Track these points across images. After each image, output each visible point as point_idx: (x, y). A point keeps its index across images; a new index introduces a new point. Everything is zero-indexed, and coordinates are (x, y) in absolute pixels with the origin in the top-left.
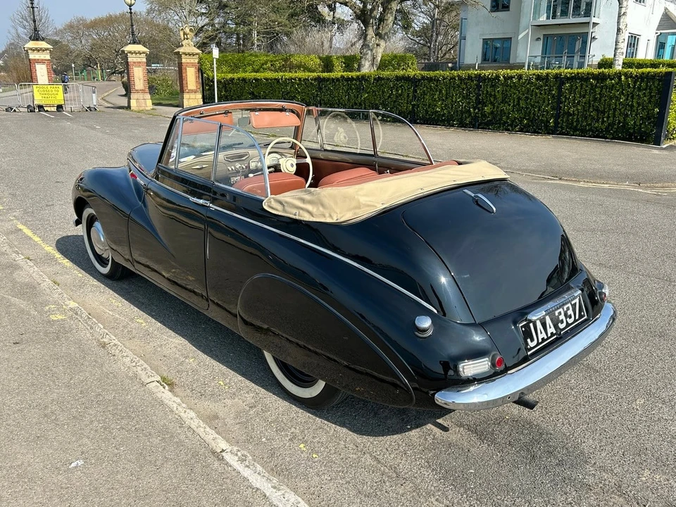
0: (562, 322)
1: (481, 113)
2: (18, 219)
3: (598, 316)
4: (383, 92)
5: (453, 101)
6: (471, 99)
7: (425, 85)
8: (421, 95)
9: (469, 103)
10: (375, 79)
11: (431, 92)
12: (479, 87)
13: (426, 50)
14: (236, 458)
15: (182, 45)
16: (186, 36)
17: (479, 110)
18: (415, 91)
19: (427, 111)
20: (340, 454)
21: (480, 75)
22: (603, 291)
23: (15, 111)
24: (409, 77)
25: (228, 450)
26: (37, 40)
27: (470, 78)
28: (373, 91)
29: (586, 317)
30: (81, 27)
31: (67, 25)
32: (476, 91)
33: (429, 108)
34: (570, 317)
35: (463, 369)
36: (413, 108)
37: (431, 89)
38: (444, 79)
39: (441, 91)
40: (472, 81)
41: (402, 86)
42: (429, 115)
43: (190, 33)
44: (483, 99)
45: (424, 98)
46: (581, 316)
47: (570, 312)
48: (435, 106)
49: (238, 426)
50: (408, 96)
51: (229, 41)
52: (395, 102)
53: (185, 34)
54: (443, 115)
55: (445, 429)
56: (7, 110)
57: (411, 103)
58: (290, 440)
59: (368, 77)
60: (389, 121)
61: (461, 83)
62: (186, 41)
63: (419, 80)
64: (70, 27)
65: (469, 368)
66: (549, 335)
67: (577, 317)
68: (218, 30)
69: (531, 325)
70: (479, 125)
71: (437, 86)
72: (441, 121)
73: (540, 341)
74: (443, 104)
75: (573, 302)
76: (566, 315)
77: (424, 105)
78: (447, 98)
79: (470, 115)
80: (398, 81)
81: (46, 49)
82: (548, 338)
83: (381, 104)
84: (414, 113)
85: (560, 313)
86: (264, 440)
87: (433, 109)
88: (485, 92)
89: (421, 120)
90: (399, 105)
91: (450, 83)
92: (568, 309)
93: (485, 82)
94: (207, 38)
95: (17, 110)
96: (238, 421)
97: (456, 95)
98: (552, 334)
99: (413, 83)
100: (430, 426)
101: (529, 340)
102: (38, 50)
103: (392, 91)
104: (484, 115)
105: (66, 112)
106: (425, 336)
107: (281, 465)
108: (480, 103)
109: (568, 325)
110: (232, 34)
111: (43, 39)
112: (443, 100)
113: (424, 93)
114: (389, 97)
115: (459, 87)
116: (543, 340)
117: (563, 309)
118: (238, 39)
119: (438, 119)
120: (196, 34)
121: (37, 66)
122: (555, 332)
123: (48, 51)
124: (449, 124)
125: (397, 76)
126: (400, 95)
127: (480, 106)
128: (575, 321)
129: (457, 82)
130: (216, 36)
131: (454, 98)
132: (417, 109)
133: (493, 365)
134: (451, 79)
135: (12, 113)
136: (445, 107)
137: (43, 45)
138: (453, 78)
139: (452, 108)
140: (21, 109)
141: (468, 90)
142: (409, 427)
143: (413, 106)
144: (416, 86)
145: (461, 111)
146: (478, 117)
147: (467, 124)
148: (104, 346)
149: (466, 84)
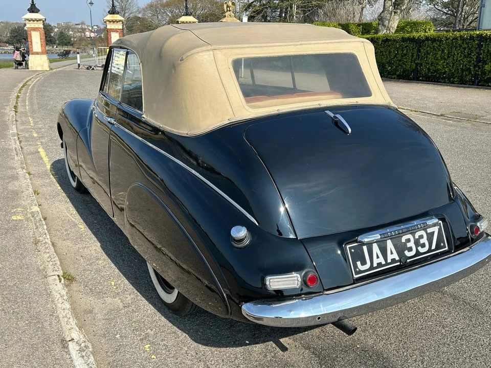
0: (410, 249)
1: (482, 72)
2: (42, 145)
3: (465, 250)
4: (390, 52)
5: (454, 60)
6: (471, 58)
7: (428, 46)
8: (425, 54)
9: (470, 62)
10: (383, 41)
11: (434, 52)
12: (480, 46)
13: (452, 19)
14: (78, 348)
15: (225, 16)
16: (228, 9)
17: (479, 68)
18: (419, 51)
19: (429, 69)
20: (177, 359)
21: (482, 35)
22: (478, 224)
23: (93, 69)
24: (414, 38)
25: (76, 340)
26: (114, 13)
27: (472, 38)
28: (381, 52)
29: (447, 248)
30: (159, 6)
31: (148, 5)
32: (478, 51)
33: (431, 65)
34: (423, 246)
35: (270, 282)
36: (416, 66)
37: (434, 49)
38: (446, 40)
39: (443, 51)
40: (474, 41)
41: (407, 46)
42: (432, 73)
43: (232, 6)
44: (483, 58)
45: (427, 57)
46: (438, 247)
47: (424, 240)
48: (437, 64)
49: (103, 322)
50: (412, 56)
51: (274, 14)
52: (400, 61)
53: (228, 6)
54: (444, 73)
55: (284, 349)
56: (87, 69)
57: (414, 61)
58: (141, 340)
59: (377, 39)
60: (394, 78)
61: (463, 43)
62: (229, 13)
63: (423, 41)
64: (151, 6)
65: (275, 283)
66: (389, 261)
67: (433, 247)
68: (264, 5)
69: (365, 248)
70: (479, 82)
71: (440, 46)
72: (442, 79)
73: (375, 265)
74: (444, 62)
75: (429, 230)
76: (417, 243)
77: (427, 63)
78: (448, 57)
79: (470, 73)
80: (403, 42)
81: (120, 21)
82: (387, 264)
83: (388, 63)
84: (418, 71)
85: (408, 240)
86: (118, 336)
87: (435, 67)
88: (486, 51)
89: (423, 77)
90: (404, 64)
91: (453, 43)
92: (421, 237)
93: (487, 42)
94: (254, 12)
95: (95, 69)
96: (107, 317)
97: (458, 54)
98: (394, 261)
99: (417, 43)
100: (271, 344)
101: (359, 263)
102: (113, 22)
103: (397, 51)
104: (484, 73)
105: (130, 70)
106: (240, 246)
107: (119, 360)
108: (480, 61)
109: (418, 253)
110: (276, 8)
111: (118, 13)
112: (445, 59)
113: (428, 53)
114: (395, 56)
115: (460, 46)
116: (380, 265)
117: (414, 237)
118: (281, 12)
119: (440, 76)
120: (246, 9)
121: (112, 34)
122: (397, 258)
123: (121, 23)
124: (450, 81)
125: (403, 38)
126: (405, 55)
127: (480, 64)
128: (430, 250)
129: (460, 42)
130: (262, 11)
131: (455, 56)
132: (420, 67)
133: (304, 282)
134: (453, 39)
135: (90, 71)
136: (446, 65)
137: (117, 17)
138: (455, 38)
139: (453, 66)
140: (97, 68)
141: (470, 49)
142: (247, 342)
143: (417, 64)
144: (420, 46)
145: (462, 69)
146: (478, 75)
147: (466, 82)
148: (36, 242)
149: (468, 44)
